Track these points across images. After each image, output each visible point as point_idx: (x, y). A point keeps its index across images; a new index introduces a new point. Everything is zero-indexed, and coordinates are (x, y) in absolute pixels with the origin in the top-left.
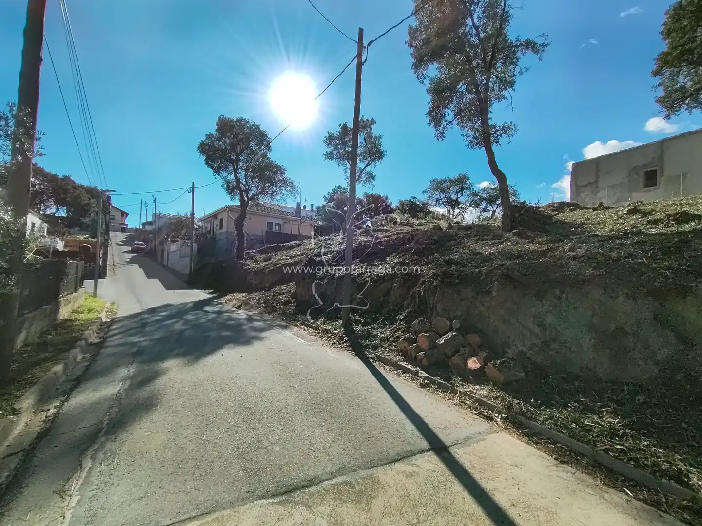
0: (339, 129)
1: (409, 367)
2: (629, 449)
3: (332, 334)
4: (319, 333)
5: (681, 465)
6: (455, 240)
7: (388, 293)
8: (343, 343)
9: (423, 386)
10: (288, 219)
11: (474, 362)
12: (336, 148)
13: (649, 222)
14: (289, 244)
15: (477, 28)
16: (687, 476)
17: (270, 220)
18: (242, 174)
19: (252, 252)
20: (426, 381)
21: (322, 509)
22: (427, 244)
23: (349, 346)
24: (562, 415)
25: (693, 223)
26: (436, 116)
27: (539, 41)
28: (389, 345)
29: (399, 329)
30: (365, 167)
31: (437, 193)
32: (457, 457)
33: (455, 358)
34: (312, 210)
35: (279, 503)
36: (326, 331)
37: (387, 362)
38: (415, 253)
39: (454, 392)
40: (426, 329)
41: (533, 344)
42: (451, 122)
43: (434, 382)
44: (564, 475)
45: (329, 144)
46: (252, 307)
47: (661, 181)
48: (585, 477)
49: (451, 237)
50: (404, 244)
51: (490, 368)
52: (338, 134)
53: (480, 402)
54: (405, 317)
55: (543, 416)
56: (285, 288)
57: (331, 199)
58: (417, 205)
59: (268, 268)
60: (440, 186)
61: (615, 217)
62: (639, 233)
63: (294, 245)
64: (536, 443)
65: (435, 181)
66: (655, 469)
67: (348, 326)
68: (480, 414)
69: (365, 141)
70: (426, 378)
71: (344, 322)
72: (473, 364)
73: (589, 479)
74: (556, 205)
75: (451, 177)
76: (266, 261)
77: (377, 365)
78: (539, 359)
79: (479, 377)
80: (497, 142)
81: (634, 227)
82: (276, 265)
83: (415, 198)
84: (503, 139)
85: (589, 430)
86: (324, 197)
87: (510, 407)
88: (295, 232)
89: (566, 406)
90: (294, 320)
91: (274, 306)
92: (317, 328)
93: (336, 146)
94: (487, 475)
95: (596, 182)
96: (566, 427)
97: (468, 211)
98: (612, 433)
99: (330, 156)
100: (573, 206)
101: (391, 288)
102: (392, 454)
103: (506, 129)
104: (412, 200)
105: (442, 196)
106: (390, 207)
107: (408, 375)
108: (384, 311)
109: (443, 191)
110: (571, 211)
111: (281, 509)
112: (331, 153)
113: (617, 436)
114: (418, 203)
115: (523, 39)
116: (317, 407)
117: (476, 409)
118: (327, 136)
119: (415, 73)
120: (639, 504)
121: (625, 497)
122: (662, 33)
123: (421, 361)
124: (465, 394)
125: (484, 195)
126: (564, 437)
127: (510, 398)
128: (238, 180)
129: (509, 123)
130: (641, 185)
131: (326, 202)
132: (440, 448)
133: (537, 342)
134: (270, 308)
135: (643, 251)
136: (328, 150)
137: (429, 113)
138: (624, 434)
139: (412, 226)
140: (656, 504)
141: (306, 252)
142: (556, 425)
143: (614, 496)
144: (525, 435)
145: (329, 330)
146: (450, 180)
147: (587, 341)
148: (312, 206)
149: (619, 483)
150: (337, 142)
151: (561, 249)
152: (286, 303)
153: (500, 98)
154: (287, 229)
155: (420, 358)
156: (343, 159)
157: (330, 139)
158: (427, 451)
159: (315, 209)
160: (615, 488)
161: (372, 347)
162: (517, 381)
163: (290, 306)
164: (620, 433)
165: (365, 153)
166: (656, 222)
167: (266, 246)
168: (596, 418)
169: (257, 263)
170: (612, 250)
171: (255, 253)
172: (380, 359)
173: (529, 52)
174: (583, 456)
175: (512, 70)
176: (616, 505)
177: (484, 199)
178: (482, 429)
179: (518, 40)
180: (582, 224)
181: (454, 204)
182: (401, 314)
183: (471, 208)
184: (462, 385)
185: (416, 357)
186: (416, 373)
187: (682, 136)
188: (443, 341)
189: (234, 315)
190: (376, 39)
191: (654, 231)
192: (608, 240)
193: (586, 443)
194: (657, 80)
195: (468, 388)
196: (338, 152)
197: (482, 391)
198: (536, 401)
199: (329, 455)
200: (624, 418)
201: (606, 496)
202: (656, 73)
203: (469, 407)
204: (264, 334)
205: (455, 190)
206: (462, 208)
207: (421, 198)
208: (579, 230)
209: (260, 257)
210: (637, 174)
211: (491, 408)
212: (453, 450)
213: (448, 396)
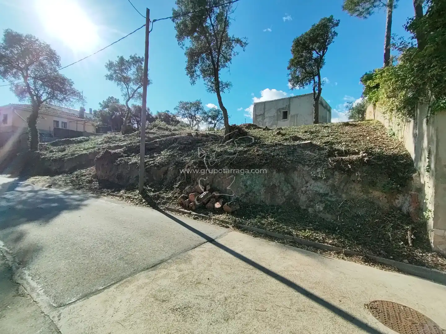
0: (117, 59)
1: (186, 211)
2: (276, 228)
3: (134, 199)
4: (124, 199)
5: (291, 230)
6: (201, 142)
7: (166, 173)
8: (143, 203)
9: (195, 219)
10: (74, 120)
11: (218, 204)
12: (115, 73)
13: (284, 139)
14: (79, 139)
15: (213, 26)
16: (292, 232)
17: (56, 119)
18: (31, 81)
19: (44, 144)
20: (196, 217)
21: (172, 268)
22: (185, 144)
23: (147, 204)
24: (254, 221)
25: (298, 142)
26: (190, 71)
27: (244, 41)
28: (172, 202)
29: (176, 192)
30: (137, 89)
31: (183, 110)
32: (219, 242)
33: (209, 204)
34: (91, 113)
35: (152, 270)
36: (129, 198)
37: (172, 210)
38: (179, 150)
39: (210, 219)
40: (193, 191)
41: (242, 194)
42: (199, 76)
43: (200, 216)
44: (257, 241)
45: (109, 69)
46: (60, 186)
47: (289, 116)
48: (263, 240)
49: (199, 141)
50: (171, 144)
51: (226, 206)
52: (117, 63)
53: (222, 221)
54: (179, 186)
55: (248, 223)
56: (84, 171)
57: (106, 106)
58: (170, 116)
59: (66, 157)
60: (185, 106)
61: (272, 135)
62: (280, 144)
63: (82, 140)
64: (246, 233)
65: (181, 103)
66: (284, 233)
67: (144, 193)
68: (223, 226)
69: (137, 71)
70: (195, 215)
71: (140, 191)
72: (218, 205)
73: (265, 240)
74: (247, 125)
75: (191, 101)
76: (62, 151)
77: (167, 212)
78: (245, 200)
79: (220, 211)
80: (222, 91)
81: (279, 141)
82: (72, 155)
83: (168, 111)
84: (226, 90)
85: (264, 224)
86: (100, 103)
87: (235, 221)
88: (80, 129)
89: (255, 217)
90: (101, 193)
91: (81, 184)
92: (121, 196)
93: (115, 71)
94: (231, 245)
95: (264, 114)
96: (256, 225)
97: (201, 123)
98: (271, 224)
99: (110, 78)
100: (255, 127)
101: (168, 169)
102: (193, 246)
103: (227, 85)
104: (166, 112)
105: (186, 112)
106: (151, 116)
107: (186, 215)
108: (165, 183)
109: (186, 109)
110: (254, 129)
111: (154, 272)
112: (111, 76)
113: (272, 224)
114: (170, 115)
115: (236, 37)
116: (147, 234)
117: (221, 224)
118: (108, 63)
119: (178, 41)
120: (279, 244)
121: (275, 243)
122: (291, 50)
123: (191, 207)
124: (216, 219)
125: (210, 114)
126: (255, 228)
127: (235, 218)
128: (28, 85)
129: (229, 82)
130: (281, 118)
131: (101, 108)
132: (211, 241)
133: (244, 193)
134: (77, 185)
135: (282, 153)
136: (109, 73)
137: (187, 68)
138: (275, 223)
139: (170, 131)
140: (284, 243)
141: (97, 146)
142: (252, 225)
143: (272, 243)
144: (242, 231)
145: (131, 197)
146: (191, 103)
147: (263, 191)
148: (91, 110)
149: (273, 240)
150: (116, 68)
151: (252, 150)
152: (90, 182)
153: (224, 66)
154: (72, 127)
155: (191, 206)
156: (120, 81)
157: (110, 65)
158: (206, 242)
159: (93, 113)
160: (272, 241)
161: (162, 203)
162: (236, 211)
163: (94, 184)
164: (274, 224)
165: (137, 79)
166: (286, 139)
167: (57, 140)
168: (266, 220)
169: (53, 153)
170: (271, 152)
171: (47, 145)
172: (168, 209)
173: (238, 45)
174: (262, 234)
175: (230, 52)
176: (273, 245)
177: (210, 116)
178: (225, 231)
179: (233, 37)
180: (260, 138)
181: (192, 117)
182: (176, 184)
183: (203, 121)
184: (214, 216)
185: (189, 206)
186: (190, 213)
187: (297, 97)
188: (202, 196)
189: (48, 192)
190: (159, 20)
191: (285, 144)
192: (270, 147)
193: (263, 229)
194: (289, 71)
195: (217, 216)
196: (117, 76)
197: (222, 217)
198: (245, 217)
199: (164, 251)
200: (274, 219)
201: (270, 243)
202: (289, 68)
203: (218, 224)
204: (85, 202)
205: (194, 109)
206: (198, 121)
207: (173, 112)
208: (259, 141)
209: (54, 149)
210: (280, 112)
211: (227, 223)
212: (216, 240)
213: (208, 221)
